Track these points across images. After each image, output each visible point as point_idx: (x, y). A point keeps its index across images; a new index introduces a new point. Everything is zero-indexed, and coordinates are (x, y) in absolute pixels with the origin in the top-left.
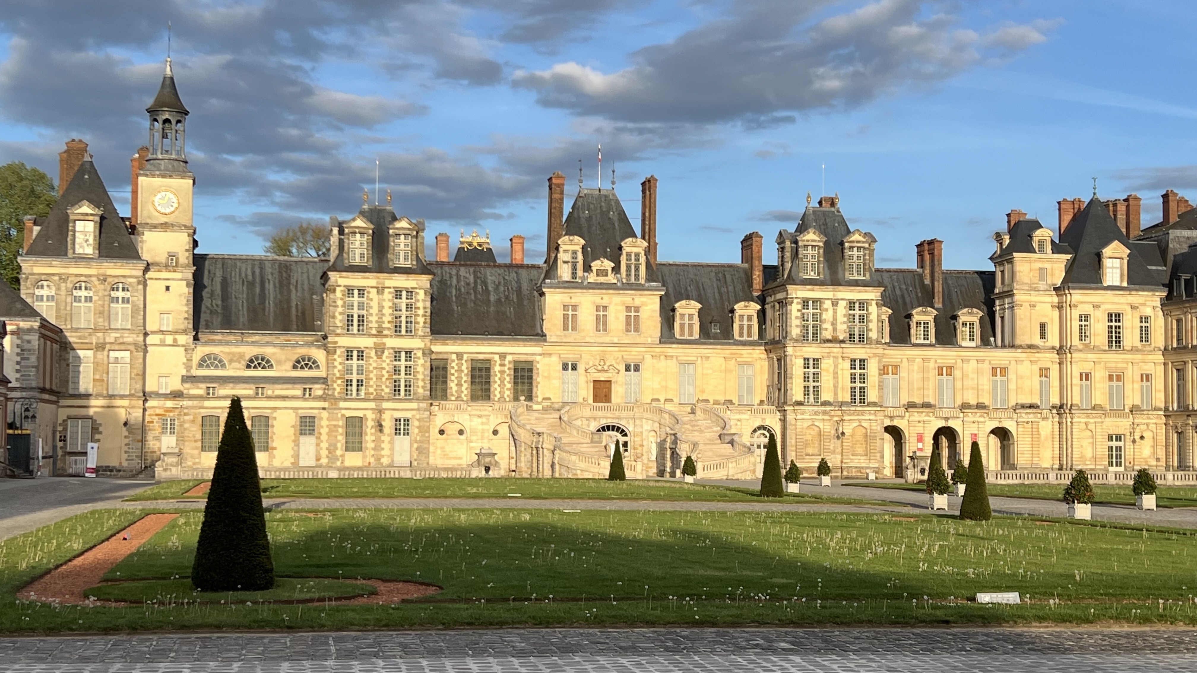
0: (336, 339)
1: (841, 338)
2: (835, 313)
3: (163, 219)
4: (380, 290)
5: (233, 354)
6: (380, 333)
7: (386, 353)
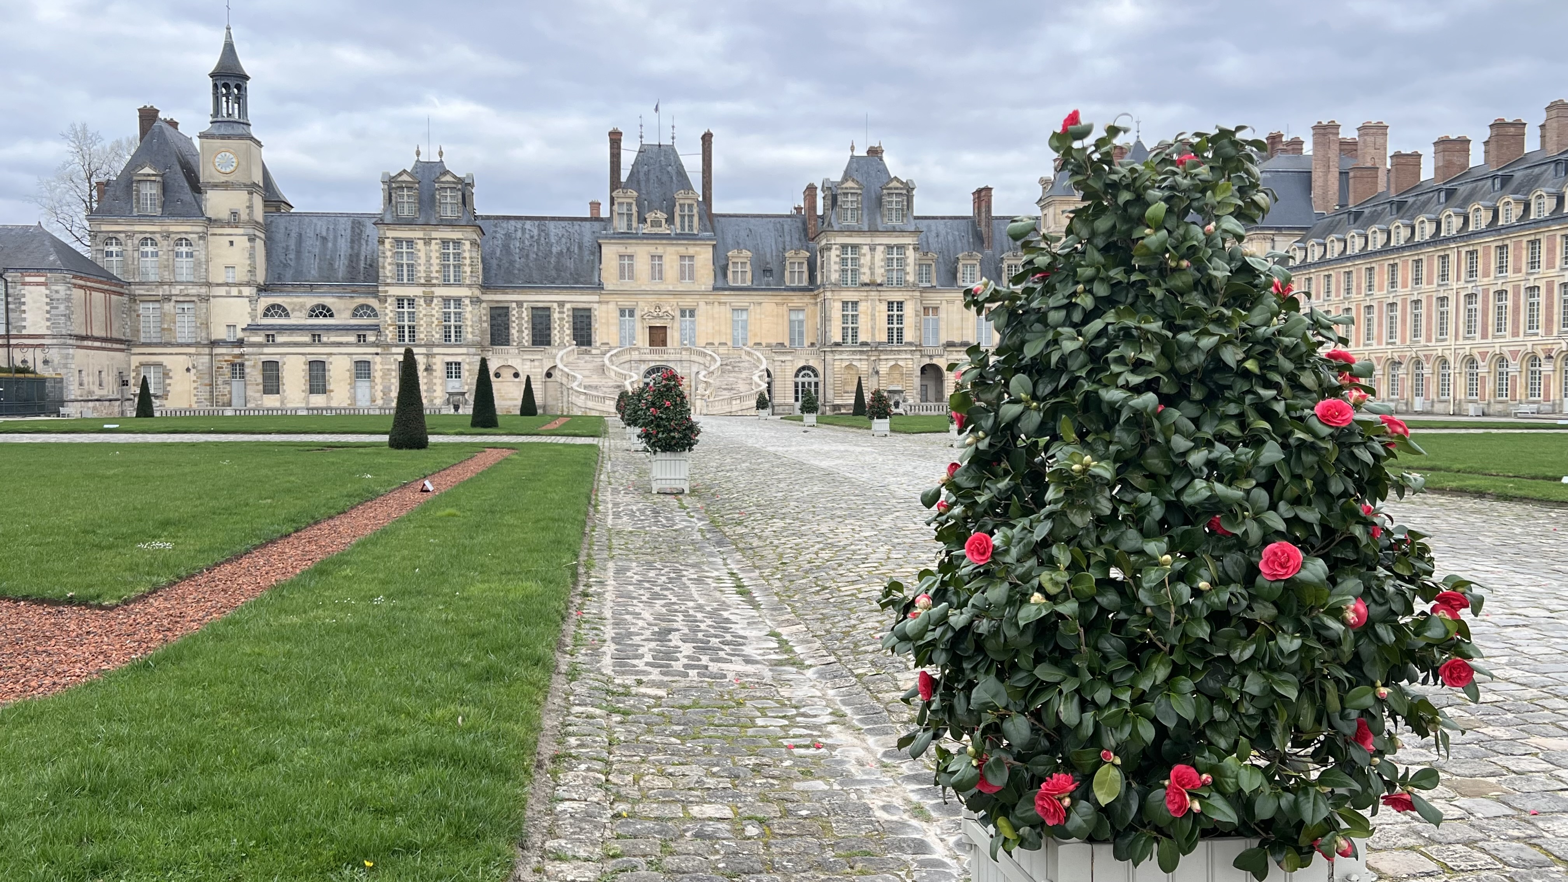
0: (387, 288)
1: (879, 281)
2: (873, 257)
3: (223, 179)
4: (427, 242)
5: (295, 304)
6: (428, 283)
7: (435, 301)
